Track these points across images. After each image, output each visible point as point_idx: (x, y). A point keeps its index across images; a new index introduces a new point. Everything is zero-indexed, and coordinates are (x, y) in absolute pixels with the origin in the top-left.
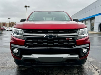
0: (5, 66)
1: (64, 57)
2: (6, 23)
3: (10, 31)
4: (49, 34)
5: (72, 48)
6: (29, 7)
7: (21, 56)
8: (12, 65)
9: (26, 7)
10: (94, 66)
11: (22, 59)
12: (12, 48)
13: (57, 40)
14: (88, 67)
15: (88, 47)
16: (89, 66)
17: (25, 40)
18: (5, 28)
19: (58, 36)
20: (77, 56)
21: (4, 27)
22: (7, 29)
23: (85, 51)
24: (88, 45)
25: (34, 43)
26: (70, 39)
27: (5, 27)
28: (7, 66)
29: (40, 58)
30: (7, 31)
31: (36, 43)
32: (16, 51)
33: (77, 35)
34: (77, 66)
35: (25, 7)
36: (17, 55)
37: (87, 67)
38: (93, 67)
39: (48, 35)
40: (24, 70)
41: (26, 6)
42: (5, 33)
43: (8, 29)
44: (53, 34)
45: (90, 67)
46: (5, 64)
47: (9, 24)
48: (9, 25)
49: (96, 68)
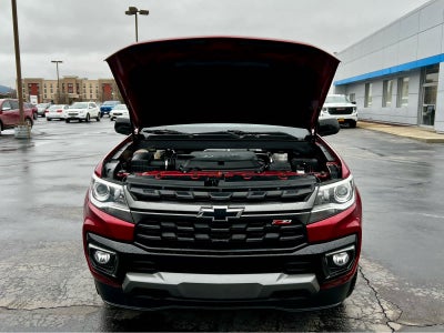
0: (63, 304)
1: (264, 283)
2: (41, 80)
3: (62, 119)
4: (215, 207)
5: (292, 251)
6: (145, 13)
7: (122, 277)
8: (86, 299)
9: (132, 11)
10: (385, 307)
11: (124, 286)
12: (91, 246)
13: (243, 226)
14: (360, 312)
15: (353, 247)
16: (366, 306)
17: (136, 225)
18: (40, 108)
19: (244, 213)
20: (309, 279)
21: (34, 99)
22: (47, 114)
23: (341, 258)
24: (352, 238)
25: (165, 235)
26: (285, 221)
27: (39, 102)
28: (69, 302)
29: (184, 285)
30: (49, 119)
31: (173, 235)
32: (103, 257)
33: (310, 210)
34: (322, 311)
35: (127, 13)
36: (108, 272)
37: (358, 310)
38: (380, 310)
39: (212, 211)
40: (130, 317)
41: (131, 8)
42: (43, 134)
43: (53, 111)
44: (226, 207)
45: (368, 311)
46: (59, 295)
47: (55, 85)
48: (55, 89)
49: (390, 313)
